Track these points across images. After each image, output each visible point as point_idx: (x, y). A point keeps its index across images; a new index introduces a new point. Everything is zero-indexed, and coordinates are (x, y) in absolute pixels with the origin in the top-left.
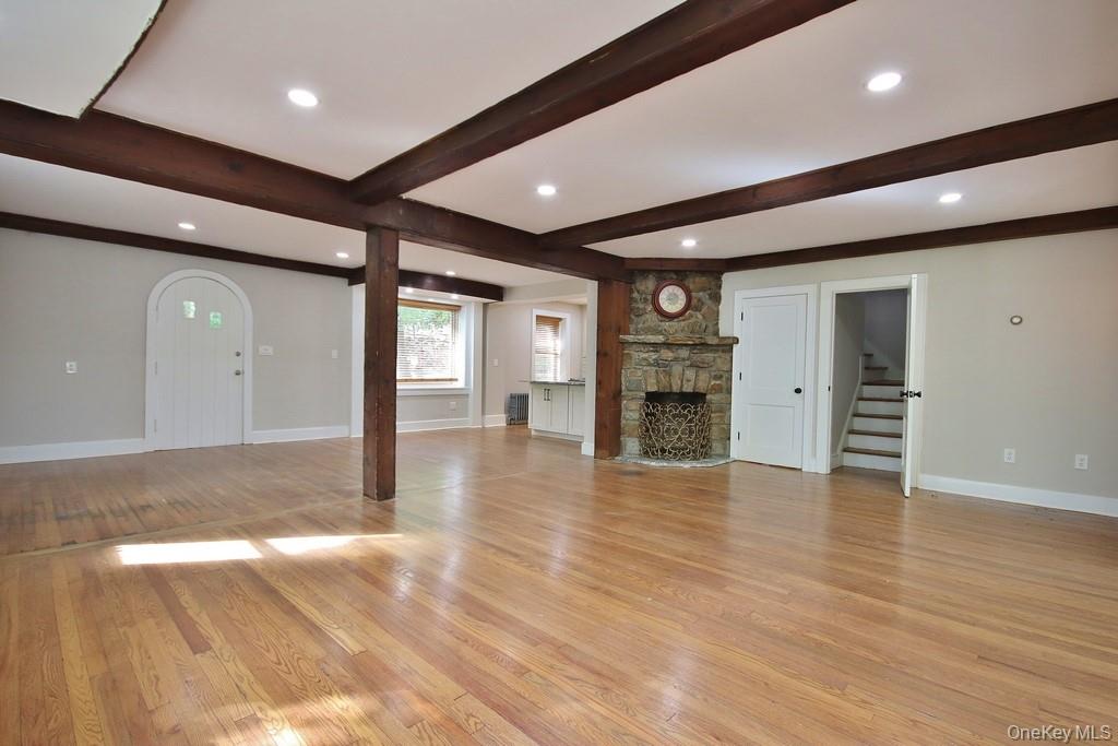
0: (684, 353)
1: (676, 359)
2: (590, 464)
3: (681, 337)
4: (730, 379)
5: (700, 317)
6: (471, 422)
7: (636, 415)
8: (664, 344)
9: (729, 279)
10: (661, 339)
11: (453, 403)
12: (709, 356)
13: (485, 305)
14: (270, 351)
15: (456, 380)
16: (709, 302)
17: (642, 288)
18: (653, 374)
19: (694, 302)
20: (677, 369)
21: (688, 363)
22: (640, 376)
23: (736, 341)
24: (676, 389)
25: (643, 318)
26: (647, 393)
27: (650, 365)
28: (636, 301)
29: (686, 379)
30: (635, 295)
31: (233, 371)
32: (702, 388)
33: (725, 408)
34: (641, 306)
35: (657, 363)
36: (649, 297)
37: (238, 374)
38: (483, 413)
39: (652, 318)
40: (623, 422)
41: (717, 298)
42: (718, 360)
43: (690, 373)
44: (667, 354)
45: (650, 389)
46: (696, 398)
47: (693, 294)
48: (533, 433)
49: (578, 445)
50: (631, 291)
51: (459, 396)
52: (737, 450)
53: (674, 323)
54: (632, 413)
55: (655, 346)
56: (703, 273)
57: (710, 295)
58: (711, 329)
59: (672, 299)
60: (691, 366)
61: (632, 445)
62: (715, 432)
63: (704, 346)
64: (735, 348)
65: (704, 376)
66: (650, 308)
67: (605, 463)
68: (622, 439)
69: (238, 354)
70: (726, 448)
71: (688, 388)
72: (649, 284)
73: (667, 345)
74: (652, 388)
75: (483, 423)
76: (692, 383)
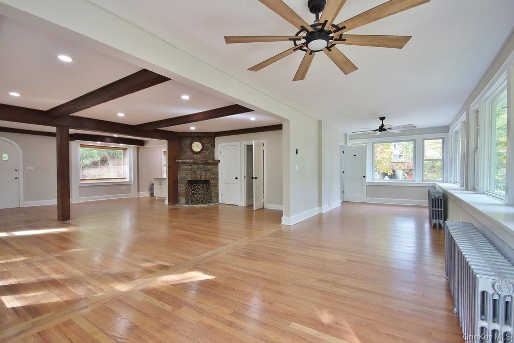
0: (201, 166)
1: (198, 168)
2: (167, 207)
3: (199, 161)
4: (218, 175)
5: (208, 153)
6: (133, 195)
7: (183, 189)
8: (193, 163)
9: (217, 139)
10: (192, 161)
11: (124, 188)
12: (210, 167)
13: (138, 148)
14: (32, 168)
15: (126, 178)
16: (211, 148)
17: (186, 143)
18: (190, 174)
19: (205, 147)
20: (198, 172)
21: (203, 169)
22: (185, 174)
23: (219, 161)
24: (198, 179)
25: (186, 154)
26: (188, 181)
27: (188, 170)
28: (183, 147)
29: (202, 175)
30: (183, 145)
31: (14, 177)
32: (208, 178)
33: (217, 185)
34: (185, 149)
35: (191, 170)
36: (189, 146)
37: (16, 178)
38: (138, 191)
39: (189, 153)
40: (179, 192)
41: (213, 146)
42: (214, 168)
43: (203, 173)
44: (195, 167)
45: (189, 180)
46: (206, 182)
47: (205, 145)
48: (156, 198)
49: (164, 201)
50: (182, 144)
51: (127, 185)
52: (221, 200)
53: (198, 155)
54: (182, 188)
55: (190, 164)
56: (208, 137)
57: (211, 145)
58: (212, 157)
59: (197, 147)
60: (204, 171)
61: (183, 200)
62: (213, 194)
63: (208, 163)
64: (219, 163)
65: (208, 174)
66: (189, 150)
67: (171, 206)
68: (179, 198)
69: (16, 170)
70: (217, 199)
71: (203, 179)
72: (189, 141)
73: (194, 163)
74: (190, 179)
75: (138, 196)
76: (204, 177)
